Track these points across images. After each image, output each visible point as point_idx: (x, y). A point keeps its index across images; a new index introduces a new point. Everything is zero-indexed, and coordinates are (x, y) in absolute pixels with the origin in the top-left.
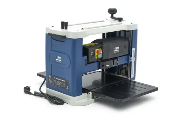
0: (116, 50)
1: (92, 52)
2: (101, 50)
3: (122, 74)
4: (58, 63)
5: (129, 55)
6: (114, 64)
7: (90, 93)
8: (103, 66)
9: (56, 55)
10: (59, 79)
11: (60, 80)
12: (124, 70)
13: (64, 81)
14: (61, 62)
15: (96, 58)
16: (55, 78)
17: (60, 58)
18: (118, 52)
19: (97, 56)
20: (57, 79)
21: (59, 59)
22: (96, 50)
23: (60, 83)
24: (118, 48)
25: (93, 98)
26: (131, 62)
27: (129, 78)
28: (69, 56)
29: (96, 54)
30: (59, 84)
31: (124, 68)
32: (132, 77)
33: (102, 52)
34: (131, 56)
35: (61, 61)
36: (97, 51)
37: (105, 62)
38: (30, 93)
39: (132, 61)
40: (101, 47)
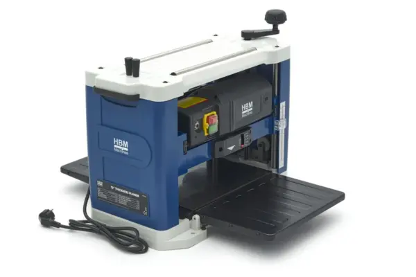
0: (247, 109)
1: (197, 123)
2: (216, 115)
3: (256, 158)
4: (121, 154)
5: (275, 115)
6: (243, 143)
7: (197, 217)
8: (221, 150)
9: (114, 137)
10: (124, 191)
11: (127, 192)
12: (260, 149)
13: (138, 196)
14: (127, 153)
15: (206, 134)
16: (112, 188)
17: (126, 144)
18: (251, 113)
19: (208, 130)
20: (118, 190)
21: (122, 146)
22: (206, 116)
23: (128, 199)
24: (251, 104)
25: (203, 228)
26: (278, 133)
27: (273, 167)
28: (147, 141)
29: (206, 125)
30: (124, 201)
31: (260, 145)
32: (280, 167)
33: (218, 119)
34: (278, 118)
35: (127, 150)
36: (208, 117)
37: (225, 141)
38: (58, 225)
39: (280, 128)
40: (217, 109)
